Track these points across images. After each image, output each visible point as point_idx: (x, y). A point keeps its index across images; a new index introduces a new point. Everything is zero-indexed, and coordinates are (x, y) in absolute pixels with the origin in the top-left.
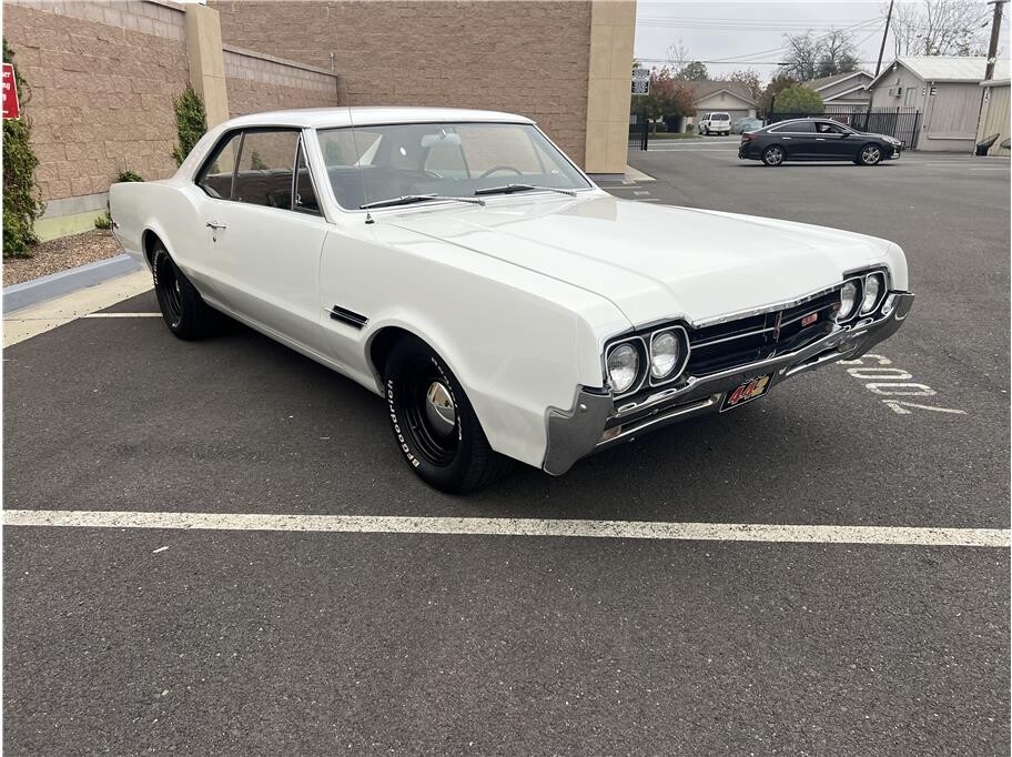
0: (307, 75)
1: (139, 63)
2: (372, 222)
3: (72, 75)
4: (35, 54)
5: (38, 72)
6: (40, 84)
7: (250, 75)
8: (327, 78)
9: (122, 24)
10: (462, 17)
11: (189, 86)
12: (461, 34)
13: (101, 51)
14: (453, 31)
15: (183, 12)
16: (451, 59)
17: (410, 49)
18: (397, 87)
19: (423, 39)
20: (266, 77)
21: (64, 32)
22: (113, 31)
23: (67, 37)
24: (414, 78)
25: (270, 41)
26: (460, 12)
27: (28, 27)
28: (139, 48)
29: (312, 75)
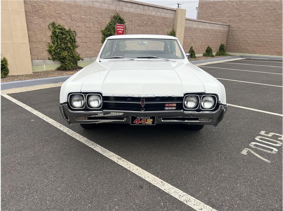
0: (217, 25)
1: (159, 24)
2: (101, 61)
3: (140, 27)
4: (131, 22)
5: (131, 27)
6: (131, 29)
7: (195, 26)
8: (225, 26)
9: (156, 15)
10: (275, 6)
11: (173, 29)
12: (274, 11)
13: (149, 21)
14: (271, 10)
15: (175, 11)
16: (269, 19)
17: (255, 16)
18: (248, 28)
19: (260, 13)
20: (200, 27)
21: (139, 17)
22: (153, 17)
23: (140, 18)
24: (254, 25)
25: (212, 16)
26: (275, 4)
27: (130, 16)
28: (160, 20)
29: (219, 26)
